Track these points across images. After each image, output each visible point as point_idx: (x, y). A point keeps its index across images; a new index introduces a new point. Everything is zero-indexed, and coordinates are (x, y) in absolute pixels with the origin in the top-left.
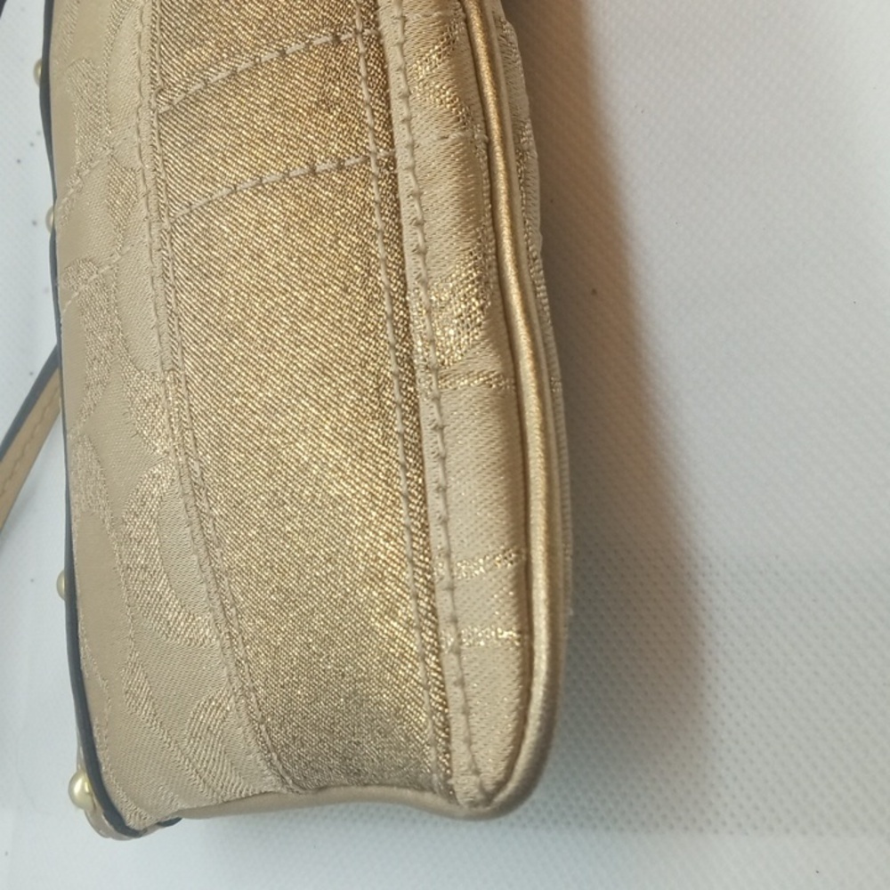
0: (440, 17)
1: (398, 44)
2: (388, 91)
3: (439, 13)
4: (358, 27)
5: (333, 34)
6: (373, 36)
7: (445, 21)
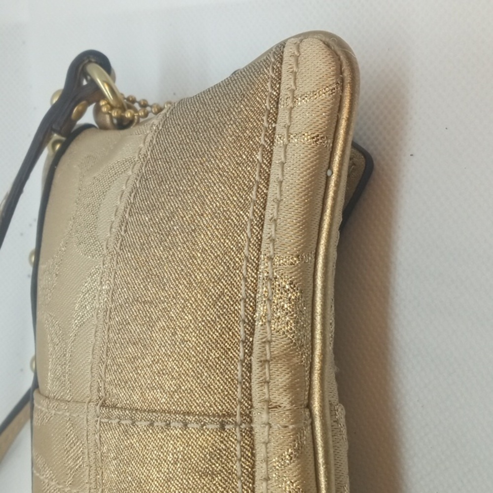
0: (294, 429)
1: (264, 443)
2: (254, 470)
3: (293, 426)
4: (237, 421)
5: (220, 423)
6: (247, 429)
7: (298, 431)
